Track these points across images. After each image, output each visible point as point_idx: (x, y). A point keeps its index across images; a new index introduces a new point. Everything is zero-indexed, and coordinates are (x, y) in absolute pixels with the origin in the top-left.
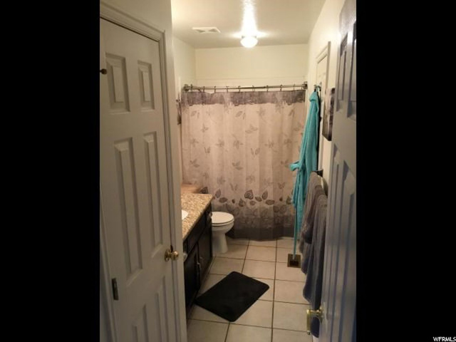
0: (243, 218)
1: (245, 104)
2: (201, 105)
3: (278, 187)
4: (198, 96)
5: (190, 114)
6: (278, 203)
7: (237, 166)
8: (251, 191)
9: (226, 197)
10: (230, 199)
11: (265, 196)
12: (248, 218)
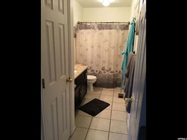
0: (100, 78)
1: (103, 29)
2: (85, 30)
3: (115, 66)
4: (84, 26)
5: (80, 33)
6: (115, 73)
7: (99, 56)
8: (104, 67)
9: (94, 69)
10: (95, 71)
11: (110, 69)
12: (102, 79)
